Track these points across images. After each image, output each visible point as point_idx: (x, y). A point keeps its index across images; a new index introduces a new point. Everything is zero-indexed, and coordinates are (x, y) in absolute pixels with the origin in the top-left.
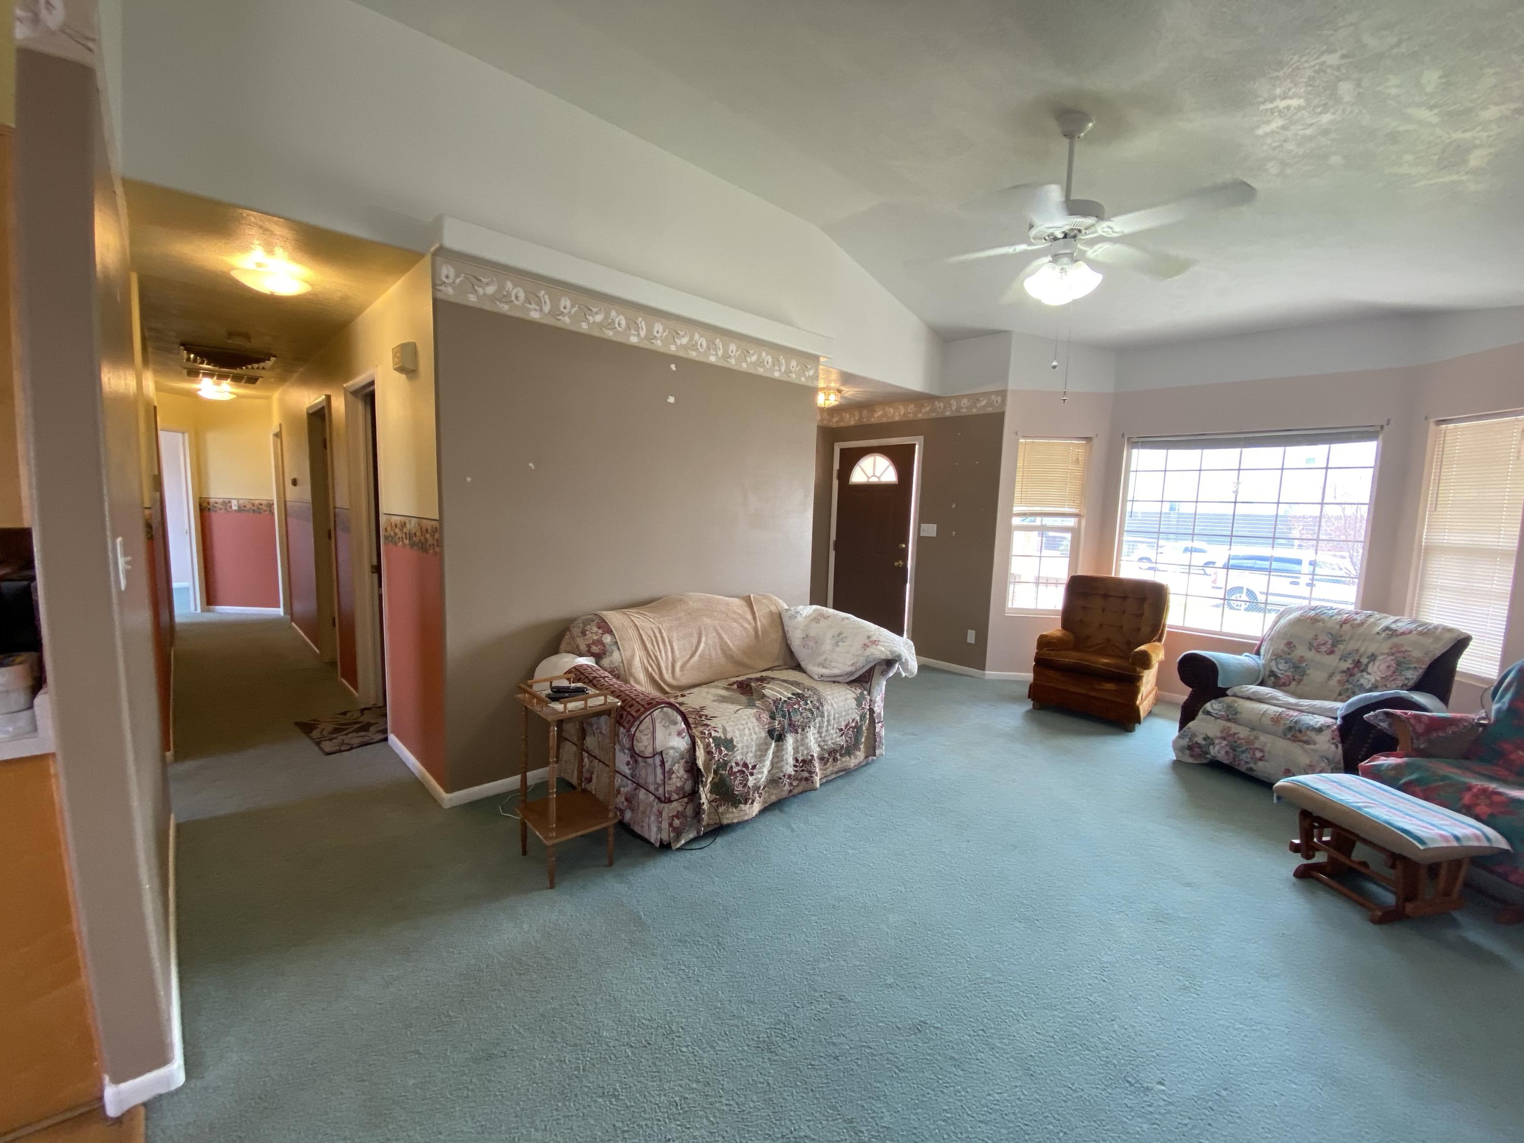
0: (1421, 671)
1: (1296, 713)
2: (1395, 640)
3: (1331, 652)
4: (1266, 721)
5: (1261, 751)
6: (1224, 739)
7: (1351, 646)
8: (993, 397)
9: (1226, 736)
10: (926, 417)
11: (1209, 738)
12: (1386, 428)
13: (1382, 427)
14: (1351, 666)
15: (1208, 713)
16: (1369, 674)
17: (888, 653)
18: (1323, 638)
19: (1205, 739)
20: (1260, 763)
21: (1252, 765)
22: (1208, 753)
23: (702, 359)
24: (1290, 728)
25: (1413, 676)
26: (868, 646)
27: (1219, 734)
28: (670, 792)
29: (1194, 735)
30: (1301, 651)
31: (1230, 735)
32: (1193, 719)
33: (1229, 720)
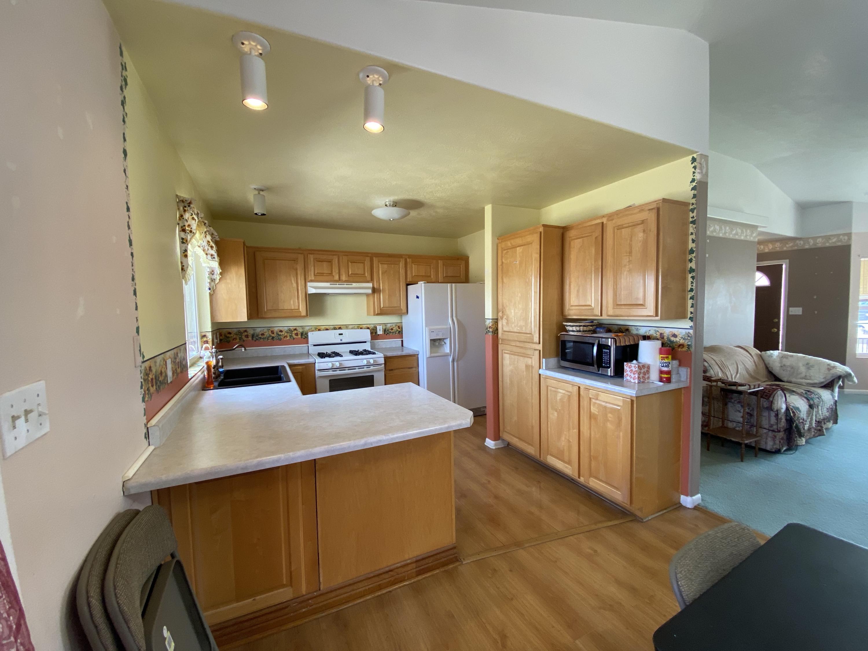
8: (841, 237)
10: (790, 249)
17: (844, 372)
23: (717, 236)
26: (830, 369)
28: (780, 428)
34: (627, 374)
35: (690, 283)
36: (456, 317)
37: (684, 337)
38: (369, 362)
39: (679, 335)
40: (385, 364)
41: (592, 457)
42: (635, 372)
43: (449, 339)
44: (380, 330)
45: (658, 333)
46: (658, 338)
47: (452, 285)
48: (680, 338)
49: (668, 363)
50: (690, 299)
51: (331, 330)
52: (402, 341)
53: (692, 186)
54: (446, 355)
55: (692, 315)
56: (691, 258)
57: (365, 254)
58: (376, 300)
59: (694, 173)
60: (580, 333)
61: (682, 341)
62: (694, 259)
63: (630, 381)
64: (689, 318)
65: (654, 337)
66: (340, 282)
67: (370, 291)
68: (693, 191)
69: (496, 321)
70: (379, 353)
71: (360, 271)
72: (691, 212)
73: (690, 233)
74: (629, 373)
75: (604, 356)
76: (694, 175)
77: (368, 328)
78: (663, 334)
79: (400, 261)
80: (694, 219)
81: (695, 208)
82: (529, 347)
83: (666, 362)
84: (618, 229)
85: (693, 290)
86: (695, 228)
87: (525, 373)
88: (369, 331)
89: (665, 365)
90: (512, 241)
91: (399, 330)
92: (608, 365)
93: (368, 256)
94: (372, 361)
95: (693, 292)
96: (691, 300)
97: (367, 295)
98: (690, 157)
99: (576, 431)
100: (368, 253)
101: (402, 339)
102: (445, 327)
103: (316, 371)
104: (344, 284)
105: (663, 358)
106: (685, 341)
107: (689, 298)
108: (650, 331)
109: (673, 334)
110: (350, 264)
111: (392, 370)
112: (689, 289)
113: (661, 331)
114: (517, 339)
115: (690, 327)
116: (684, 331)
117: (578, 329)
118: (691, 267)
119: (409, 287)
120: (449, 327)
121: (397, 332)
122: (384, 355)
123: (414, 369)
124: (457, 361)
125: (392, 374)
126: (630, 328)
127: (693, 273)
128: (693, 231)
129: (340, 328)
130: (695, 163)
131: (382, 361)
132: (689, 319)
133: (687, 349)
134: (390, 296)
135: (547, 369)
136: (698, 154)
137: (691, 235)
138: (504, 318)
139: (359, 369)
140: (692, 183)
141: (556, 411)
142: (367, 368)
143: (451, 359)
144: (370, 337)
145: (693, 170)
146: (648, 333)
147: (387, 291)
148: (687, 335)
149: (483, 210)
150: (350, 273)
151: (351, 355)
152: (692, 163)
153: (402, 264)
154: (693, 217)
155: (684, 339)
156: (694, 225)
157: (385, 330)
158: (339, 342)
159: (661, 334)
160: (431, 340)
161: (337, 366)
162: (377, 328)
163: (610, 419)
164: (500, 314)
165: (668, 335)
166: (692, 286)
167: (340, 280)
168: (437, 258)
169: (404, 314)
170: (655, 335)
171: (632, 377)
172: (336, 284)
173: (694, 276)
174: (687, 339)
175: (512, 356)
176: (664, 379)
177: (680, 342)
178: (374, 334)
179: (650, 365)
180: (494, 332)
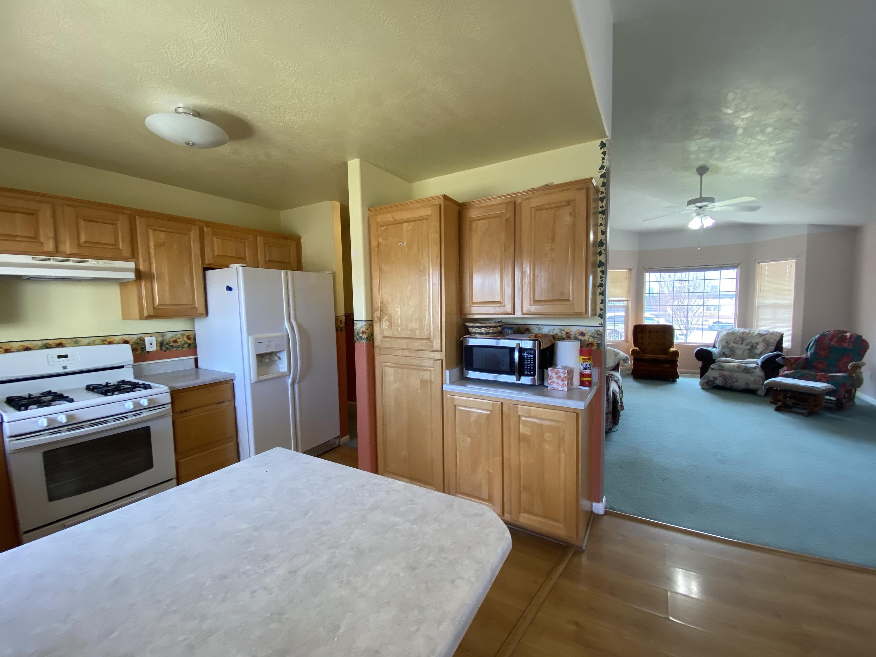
0: (775, 346)
1: (744, 364)
2: (763, 337)
3: (742, 344)
4: (735, 368)
5: (736, 378)
6: (721, 377)
7: (748, 341)
9: (721, 376)
11: (715, 377)
12: (740, 264)
13: (739, 264)
14: (750, 348)
15: (713, 369)
16: (758, 349)
18: (738, 339)
19: (713, 378)
20: (736, 383)
21: (732, 384)
22: (715, 383)
24: (745, 369)
25: (773, 348)
27: (719, 376)
29: (709, 377)
30: (732, 344)
31: (723, 375)
32: (707, 372)
33: (721, 370)
34: (553, 382)
35: (600, 277)
36: (295, 319)
37: (593, 335)
38: (138, 404)
39: (588, 333)
40: (172, 403)
41: (521, 488)
42: (564, 379)
43: (286, 351)
44: (151, 344)
45: (563, 332)
46: (563, 337)
47: (287, 272)
48: (589, 337)
49: (590, 365)
50: (599, 295)
51: (38, 349)
52: (196, 360)
53: (601, 174)
54: (283, 376)
55: (602, 311)
56: (600, 251)
57: (119, 210)
58: (144, 292)
59: (603, 159)
60: (489, 335)
61: (591, 340)
62: (603, 252)
63: (558, 390)
64: (598, 314)
65: (559, 337)
66: (57, 255)
67: (132, 276)
68: (602, 179)
69: (370, 323)
70: (157, 385)
71: (108, 239)
72: (600, 202)
73: (599, 224)
74: (555, 380)
75: (526, 362)
76: (603, 161)
77: (126, 342)
78: (570, 333)
79: (190, 230)
80: (603, 209)
81: (604, 198)
82: (425, 356)
83: (588, 364)
84: (536, 211)
85: (603, 285)
86: (605, 219)
87: (419, 391)
88: (128, 347)
89: (587, 367)
90: (395, 214)
91: (189, 342)
92: (532, 373)
93: (125, 214)
94: (145, 402)
95: (602, 287)
96: (601, 296)
97: (122, 283)
98: (599, 142)
99: (499, 459)
100: (127, 209)
101: (195, 357)
102: (279, 334)
103: (7, 440)
104: (69, 261)
105: (585, 360)
106: (594, 340)
107: (598, 293)
108: (554, 330)
109: (581, 332)
110: (82, 222)
111: (187, 411)
112: (598, 284)
113: (567, 329)
114: (405, 347)
115: (600, 324)
116: (593, 329)
117: (488, 331)
118: (600, 260)
119: (209, 273)
120: (285, 334)
121: (186, 346)
122: (170, 388)
123: (228, 403)
124: (299, 382)
125: (187, 418)
126: (531, 327)
127: (602, 267)
128: (602, 222)
129: (60, 345)
130: (604, 148)
131: (167, 398)
132: (599, 316)
133: (597, 348)
134: (172, 286)
135: (452, 383)
136: (607, 138)
137: (600, 226)
138: (384, 320)
139: (116, 420)
140: (601, 170)
141: (469, 436)
142: (135, 415)
143: (290, 381)
144: (131, 358)
145: (602, 156)
146: (552, 333)
147: (167, 278)
148: (596, 334)
149: (344, 167)
150: (83, 240)
151: (90, 394)
152: (601, 148)
153: (194, 235)
154: (602, 207)
155: (593, 337)
156: (604, 215)
157: (161, 344)
158: (62, 371)
159: (567, 333)
160: (258, 355)
161: (61, 423)
162: (144, 341)
163: (548, 439)
164: (377, 314)
165: (575, 334)
166: (602, 281)
167: (56, 252)
168: (256, 233)
169: (200, 316)
170: (560, 334)
171: (559, 385)
172: (49, 260)
173: (603, 270)
174: (597, 337)
175: (399, 370)
176: (587, 383)
177: (588, 341)
178: (139, 352)
179: (573, 368)
180: (368, 338)
